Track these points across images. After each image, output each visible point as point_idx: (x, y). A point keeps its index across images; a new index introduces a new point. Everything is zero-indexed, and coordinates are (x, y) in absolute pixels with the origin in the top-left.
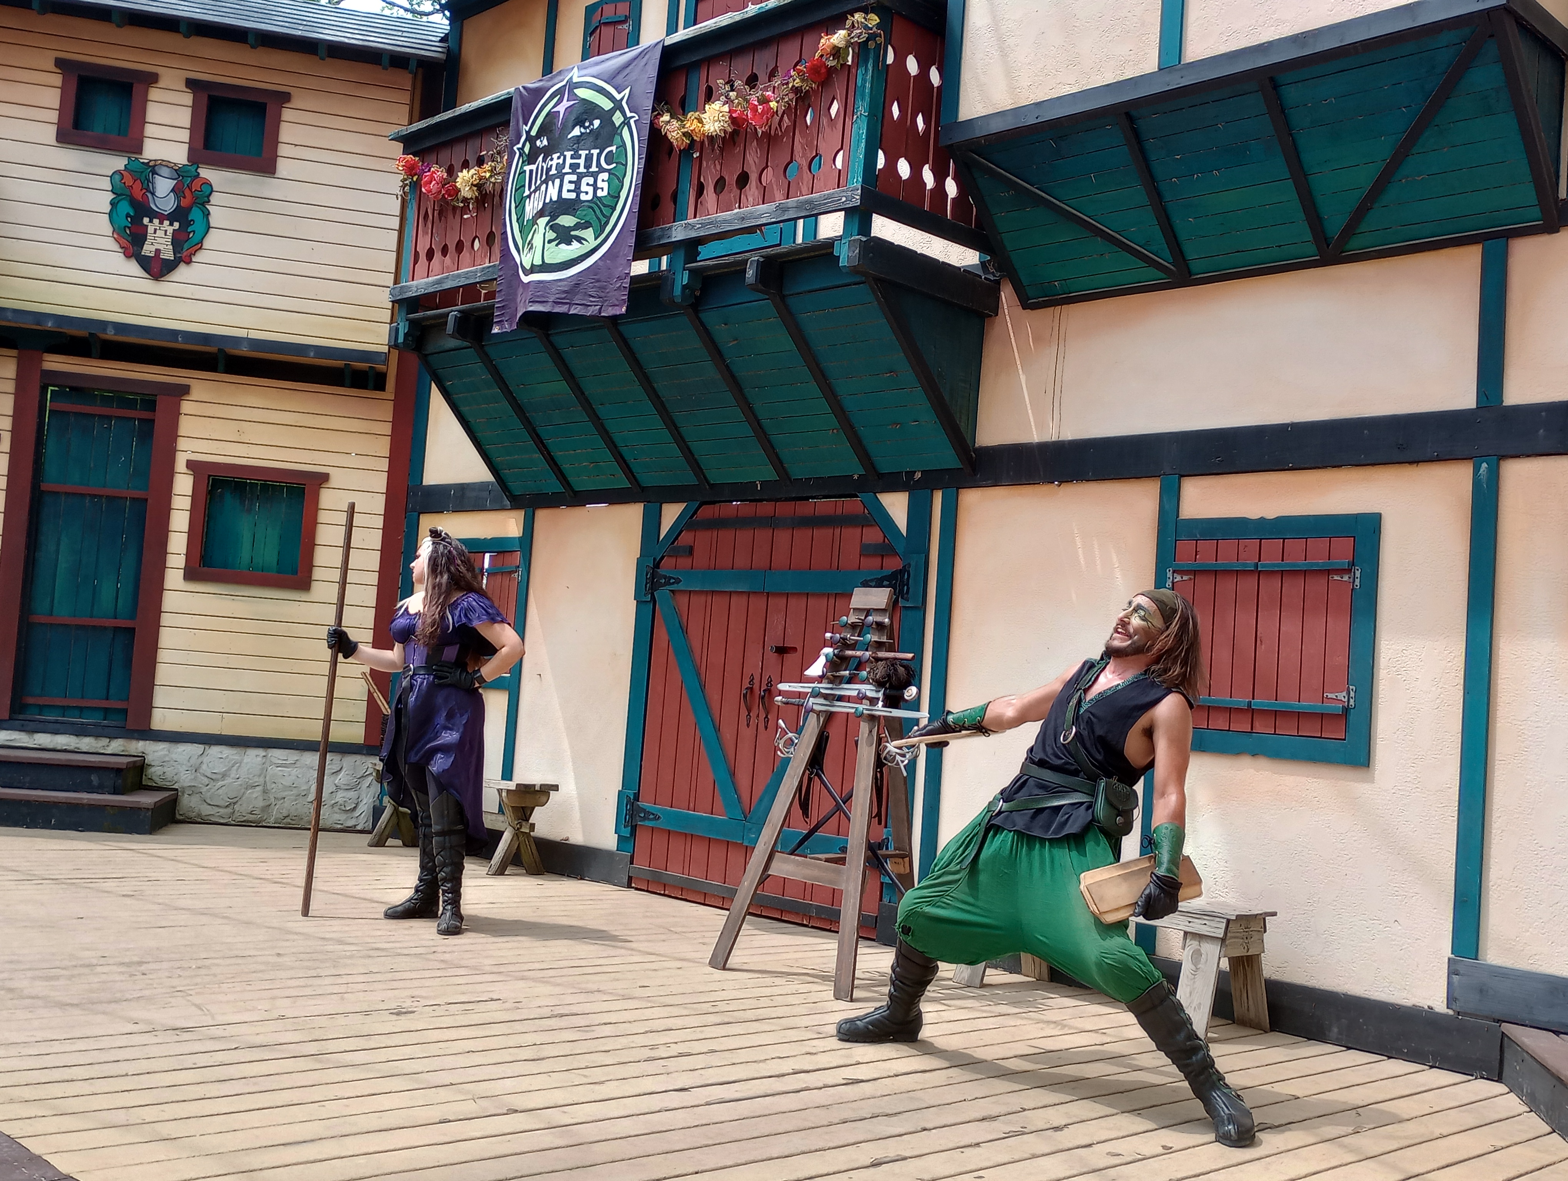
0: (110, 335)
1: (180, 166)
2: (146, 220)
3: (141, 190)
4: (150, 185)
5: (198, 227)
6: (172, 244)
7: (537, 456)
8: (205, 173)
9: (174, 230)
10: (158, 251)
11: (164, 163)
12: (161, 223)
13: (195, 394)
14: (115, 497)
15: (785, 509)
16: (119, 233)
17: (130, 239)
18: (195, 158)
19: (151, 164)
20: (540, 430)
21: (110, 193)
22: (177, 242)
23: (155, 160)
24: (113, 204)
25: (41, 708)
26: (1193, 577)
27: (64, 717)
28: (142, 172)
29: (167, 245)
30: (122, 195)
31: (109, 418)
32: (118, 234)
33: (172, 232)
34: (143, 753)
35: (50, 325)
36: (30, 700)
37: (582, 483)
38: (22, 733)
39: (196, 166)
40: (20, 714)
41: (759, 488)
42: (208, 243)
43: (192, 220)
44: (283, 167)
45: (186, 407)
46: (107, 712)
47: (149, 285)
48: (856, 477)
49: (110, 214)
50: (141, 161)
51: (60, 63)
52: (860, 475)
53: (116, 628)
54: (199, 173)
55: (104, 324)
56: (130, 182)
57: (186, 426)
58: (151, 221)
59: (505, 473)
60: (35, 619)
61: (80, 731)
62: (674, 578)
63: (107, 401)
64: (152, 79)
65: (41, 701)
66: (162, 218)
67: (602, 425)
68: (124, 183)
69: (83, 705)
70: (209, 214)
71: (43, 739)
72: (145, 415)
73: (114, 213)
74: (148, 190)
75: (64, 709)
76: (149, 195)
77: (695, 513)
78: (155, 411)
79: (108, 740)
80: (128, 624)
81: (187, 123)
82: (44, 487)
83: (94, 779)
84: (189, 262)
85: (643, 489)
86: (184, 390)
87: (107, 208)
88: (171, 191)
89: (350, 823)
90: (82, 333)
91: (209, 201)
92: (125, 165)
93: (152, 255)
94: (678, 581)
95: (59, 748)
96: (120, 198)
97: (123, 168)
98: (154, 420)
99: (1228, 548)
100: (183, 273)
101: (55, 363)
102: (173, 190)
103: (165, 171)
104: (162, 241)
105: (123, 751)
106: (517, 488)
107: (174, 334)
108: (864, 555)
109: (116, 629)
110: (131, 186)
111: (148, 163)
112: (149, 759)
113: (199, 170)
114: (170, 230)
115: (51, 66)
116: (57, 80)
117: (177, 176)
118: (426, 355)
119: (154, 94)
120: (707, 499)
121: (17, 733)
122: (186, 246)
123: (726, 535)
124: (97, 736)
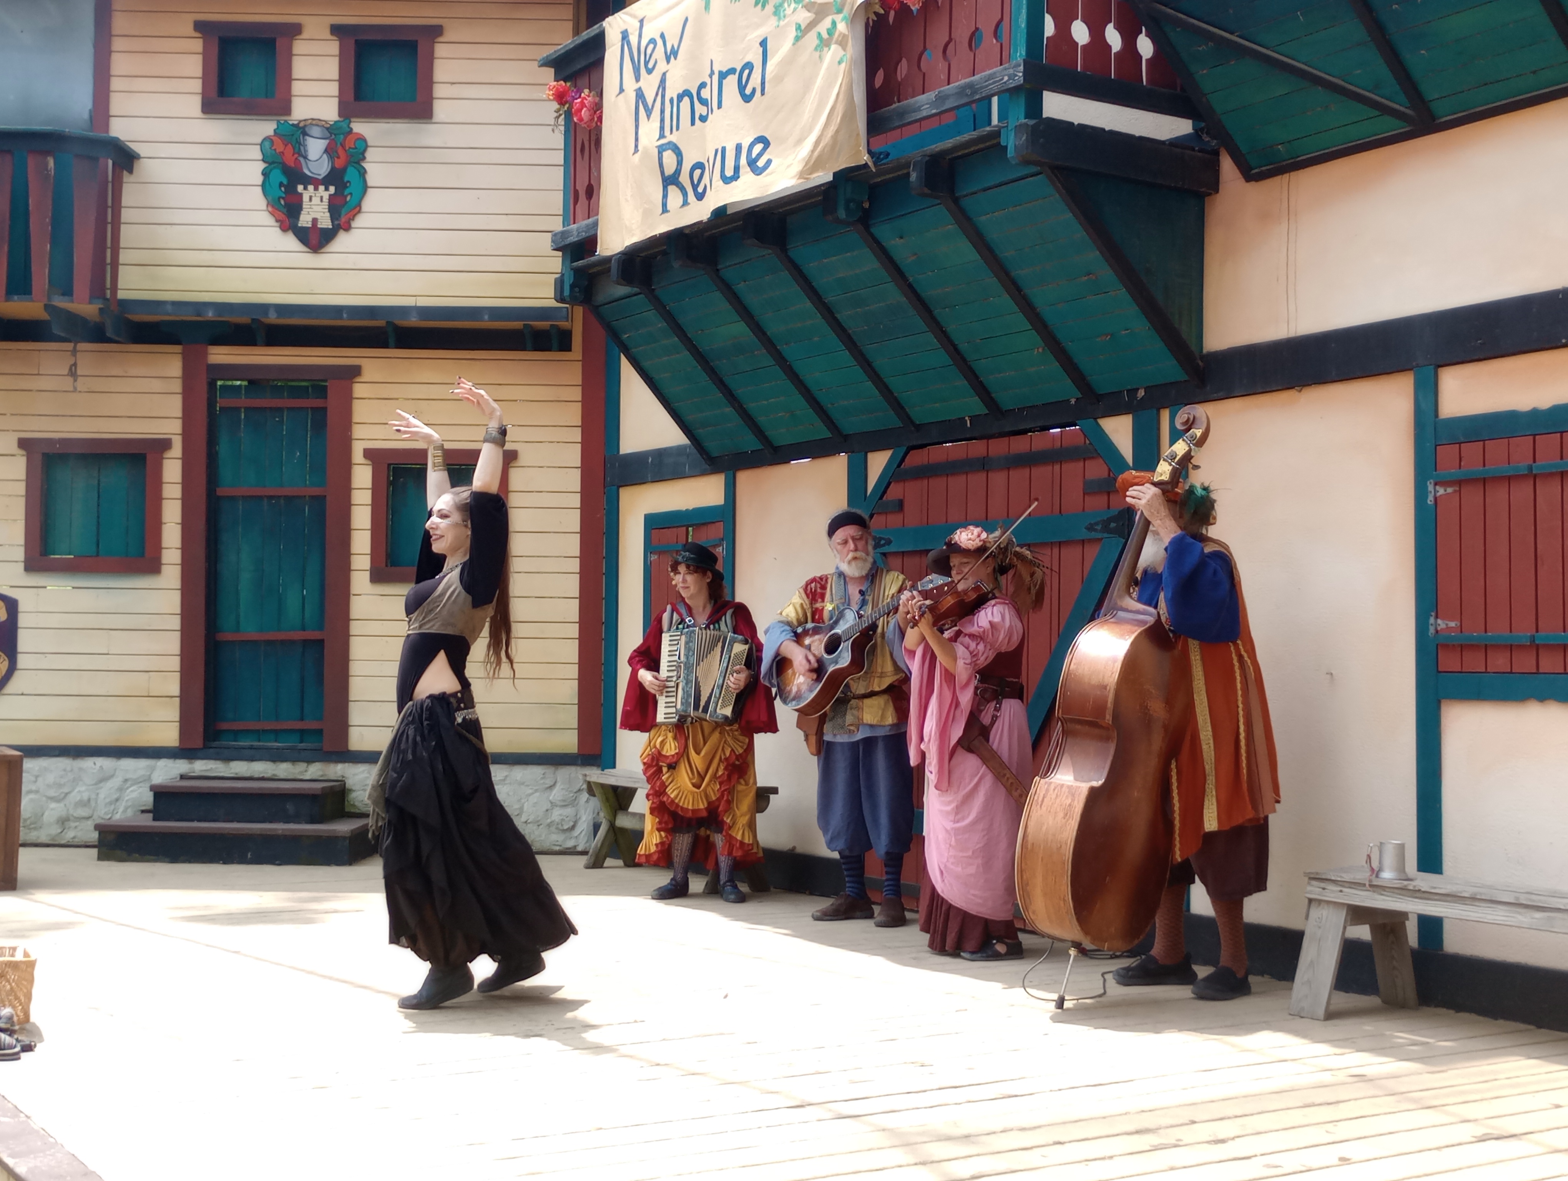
0: (273, 318)
1: (331, 123)
2: (300, 188)
3: (293, 155)
4: (302, 148)
5: (354, 188)
6: (329, 211)
7: (729, 410)
8: (360, 127)
9: (330, 195)
10: (315, 221)
11: (314, 122)
12: (316, 189)
13: (367, 376)
14: (294, 497)
15: (999, 447)
16: (273, 205)
17: (285, 210)
18: (347, 111)
19: (301, 125)
20: (727, 380)
21: (261, 162)
22: (335, 207)
23: (305, 120)
24: (265, 174)
25: (236, 734)
26: (1458, 489)
27: (259, 741)
28: (293, 135)
29: (324, 213)
30: (273, 163)
31: (280, 410)
32: (273, 207)
33: (328, 197)
34: (343, 777)
35: (210, 315)
36: (224, 726)
37: (781, 436)
38: (218, 762)
39: (347, 121)
40: (214, 741)
41: (969, 425)
42: (367, 205)
43: (348, 182)
44: (441, 109)
45: (359, 390)
46: (303, 734)
47: (308, 259)
48: (1073, 401)
49: (263, 186)
50: (291, 122)
51: (199, 26)
52: (1077, 399)
53: (305, 641)
54: (352, 129)
55: (264, 308)
56: (280, 148)
57: (361, 411)
58: (305, 188)
59: (700, 432)
60: (221, 637)
61: (276, 757)
62: (883, 539)
63: (277, 391)
64: (295, 30)
65: (235, 726)
66: (316, 183)
67: (790, 367)
68: (275, 150)
69: (278, 728)
70: (365, 171)
71: (239, 768)
72: (318, 403)
73: (267, 184)
74: (300, 154)
75: (259, 734)
76: (302, 159)
77: (903, 460)
78: (326, 398)
79: (305, 765)
80: (316, 635)
81: (335, 75)
82: (220, 492)
83: (290, 807)
84: (348, 228)
85: (846, 438)
86: (355, 372)
87: (259, 179)
88: (324, 153)
89: (570, 844)
90: (244, 320)
91: (364, 158)
92: (275, 130)
93: (310, 225)
94: (889, 542)
95: (256, 776)
96: (273, 166)
97: (271, 133)
98: (326, 408)
99: (1496, 449)
100: (342, 241)
101: (220, 355)
102: (326, 151)
103: (316, 131)
104: (319, 208)
105: (322, 776)
106: (714, 447)
107: (338, 310)
108: (1088, 494)
109: (306, 643)
110: (283, 153)
111: (299, 124)
112: (349, 783)
113: (353, 125)
114: (326, 196)
115: (189, 30)
116: (198, 45)
117: (329, 135)
118: (598, 307)
119: (299, 46)
120: (915, 443)
121: (212, 762)
122: (343, 212)
123: (938, 484)
124: (294, 760)
